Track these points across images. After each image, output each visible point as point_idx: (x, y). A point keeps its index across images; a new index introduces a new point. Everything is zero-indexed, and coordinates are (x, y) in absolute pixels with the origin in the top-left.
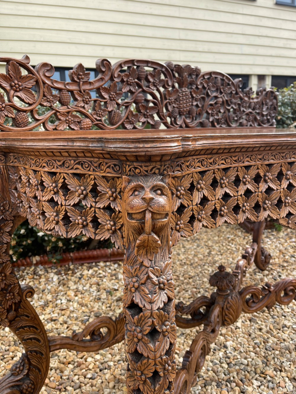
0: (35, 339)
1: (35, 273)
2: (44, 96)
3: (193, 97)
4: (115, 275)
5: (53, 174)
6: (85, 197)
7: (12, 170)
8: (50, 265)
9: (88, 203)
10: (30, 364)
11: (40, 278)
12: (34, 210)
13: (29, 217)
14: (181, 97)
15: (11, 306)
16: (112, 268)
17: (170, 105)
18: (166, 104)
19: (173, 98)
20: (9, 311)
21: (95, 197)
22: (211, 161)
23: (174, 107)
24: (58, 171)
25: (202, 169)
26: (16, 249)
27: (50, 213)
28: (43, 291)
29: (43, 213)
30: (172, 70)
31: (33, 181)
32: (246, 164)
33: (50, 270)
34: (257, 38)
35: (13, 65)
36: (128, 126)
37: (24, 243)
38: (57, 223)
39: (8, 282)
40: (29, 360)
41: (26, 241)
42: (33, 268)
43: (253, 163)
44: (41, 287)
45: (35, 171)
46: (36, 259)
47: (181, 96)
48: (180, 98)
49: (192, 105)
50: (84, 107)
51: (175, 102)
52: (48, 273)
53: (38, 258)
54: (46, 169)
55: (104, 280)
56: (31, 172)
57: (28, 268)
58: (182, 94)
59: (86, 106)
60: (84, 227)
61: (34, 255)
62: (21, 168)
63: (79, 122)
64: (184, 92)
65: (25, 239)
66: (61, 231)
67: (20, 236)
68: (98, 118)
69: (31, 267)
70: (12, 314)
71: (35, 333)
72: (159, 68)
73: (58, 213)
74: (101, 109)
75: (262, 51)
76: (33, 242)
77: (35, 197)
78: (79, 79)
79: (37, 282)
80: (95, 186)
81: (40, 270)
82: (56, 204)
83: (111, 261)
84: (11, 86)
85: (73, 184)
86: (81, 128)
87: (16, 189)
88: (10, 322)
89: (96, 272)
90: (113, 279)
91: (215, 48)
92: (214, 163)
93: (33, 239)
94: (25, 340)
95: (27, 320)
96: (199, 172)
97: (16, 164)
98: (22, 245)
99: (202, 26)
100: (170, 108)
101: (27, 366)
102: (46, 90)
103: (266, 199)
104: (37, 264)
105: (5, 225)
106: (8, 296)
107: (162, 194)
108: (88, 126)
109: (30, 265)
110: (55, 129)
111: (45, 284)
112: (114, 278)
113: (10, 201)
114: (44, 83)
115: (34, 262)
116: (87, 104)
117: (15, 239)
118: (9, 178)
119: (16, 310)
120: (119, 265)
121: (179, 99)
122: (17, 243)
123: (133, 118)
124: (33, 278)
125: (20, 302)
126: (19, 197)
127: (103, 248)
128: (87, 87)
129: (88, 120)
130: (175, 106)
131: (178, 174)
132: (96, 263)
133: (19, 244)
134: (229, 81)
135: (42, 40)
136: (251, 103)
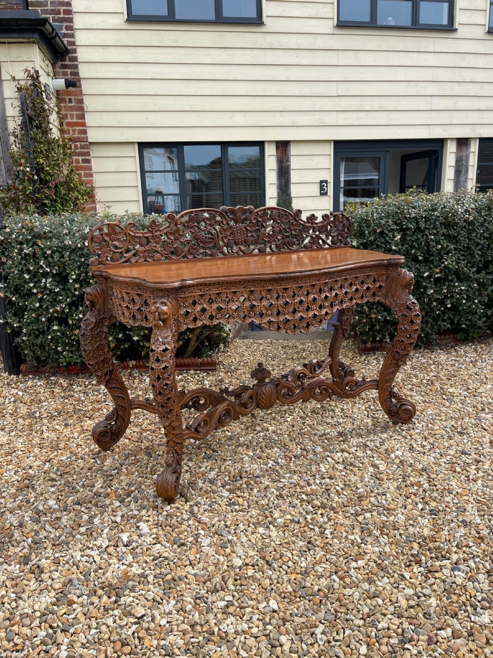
0: (121, 397)
1: (130, 375)
2: (130, 242)
3: (247, 230)
4: (201, 381)
5: (128, 293)
6: (142, 306)
7: (109, 288)
8: (144, 370)
9: (143, 309)
10: (118, 414)
11: (135, 379)
12: (120, 312)
13: (117, 316)
14: (235, 231)
15: (107, 372)
16: (200, 375)
17: (225, 238)
18: (222, 237)
19: (228, 233)
20: (106, 374)
21: (146, 306)
22: (208, 289)
23: (229, 239)
24: (130, 292)
25: (201, 293)
26: (114, 352)
27: (127, 314)
28: (136, 388)
29: (123, 314)
30: (227, 213)
31: (119, 296)
32: (233, 290)
33: (144, 374)
34: (456, 85)
35: (112, 227)
36: (190, 257)
37: (122, 347)
38: (130, 319)
39: (106, 356)
40: (117, 411)
41: (124, 345)
42: (129, 371)
43: (238, 290)
44: (135, 386)
45: (120, 291)
46: (132, 363)
49: (247, 236)
50: (156, 246)
51: (230, 236)
52: (142, 375)
53: (134, 362)
54: (125, 291)
55: (191, 384)
56: (118, 291)
57: (124, 371)
58: (237, 229)
59: (157, 245)
60: (142, 320)
61: (131, 360)
62: (114, 288)
63: (153, 257)
64: (239, 227)
65: (123, 343)
66: (131, 322)
67: (118, 340)
68: (166, 253)
69: (127, 370)
70: (108, 377)
71: (122, 393)
72: (214, 213)
73: (130, 313)
74: (168, 246)
75: (463, 104)
76: (130, 346)
77: (120, 305)
78: (152, 229)
79: (131, 382)
80: (146, 300)
81: (136, 373)
82: (130, 308)
83: (201, 370)
84: (110, 239)
85: (136, 298)
86: (154, 260)
87: (111, 299)
88: (107, 382)
89: (185, 377)
90: (198, 384)
91: (389, 104)
92: (210, 290)
93: (129, 344)
94: (115, 397)
95: (117, 384)
96: (217, 293)
97: (112, 285)
98: (120, 348)
99: (371, 74)
100: (225, 241)
101: (116, 415)
102: (130, 238)
103: (250, 311)
104: (133, 368)
105: (105, 321)
106: (106, 366)
107: (165, 305)
108: (159, 258)
109: (126, 368)
110: (137, 262)
111: (138, 384)
112: (200, 383)
113: (108, 307)
114: (129, 234)
115: (131, 366)
116: (158, 244)
117: (114, 342)
118: (108, 293)
119: (110, 376)
120: (208, 374)
121: (234, 233)
122: (116, 346)
123: (193, 251)
124: (129, 379)
125: (112, 370)
126: (113, 304)
127: (194, 358)
128: (158, 233)
129: (159, 254)
130: (231, 238)
131: (183, 296)
132: (187, 370)
133: (117, 347)
134: (286, 213)
136: (314, 227)
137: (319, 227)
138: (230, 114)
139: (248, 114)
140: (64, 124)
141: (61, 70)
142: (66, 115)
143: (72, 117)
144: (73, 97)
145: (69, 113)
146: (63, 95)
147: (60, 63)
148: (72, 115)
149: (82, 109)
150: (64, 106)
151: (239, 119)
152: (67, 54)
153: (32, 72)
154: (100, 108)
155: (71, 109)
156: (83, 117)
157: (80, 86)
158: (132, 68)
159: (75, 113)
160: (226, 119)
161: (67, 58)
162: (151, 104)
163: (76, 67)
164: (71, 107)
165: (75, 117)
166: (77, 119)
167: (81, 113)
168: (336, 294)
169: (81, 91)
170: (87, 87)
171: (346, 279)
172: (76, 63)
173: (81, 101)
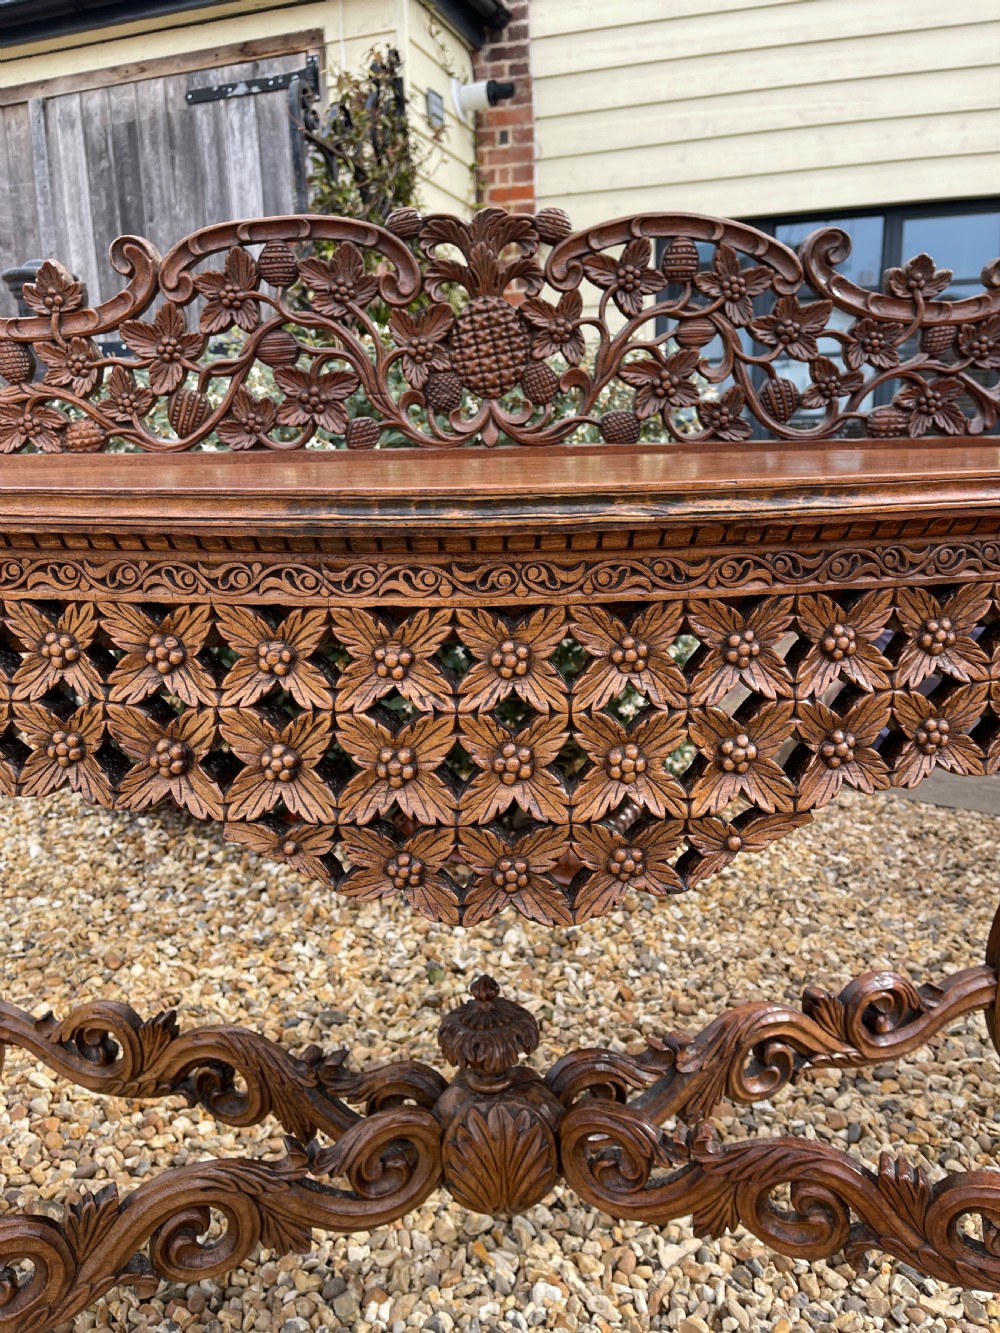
14: (466, 331)
17: (416, 362)
23: (433, 371)
36: (237, 440)
47: (468, 327)
48: (464, 337)
49: (531, 358)
50: (69, 387)
51: (437, 352)
58: (472, 322)
59: (78, 383)
63: (58, 431)
64: (479, 312)
68: (120, 417)
78: (48, 305)
86: (66, 448)
100: (413, 374)
108: (87, 441)
116: (82, 376)
121: (460, 340)
123: (252, 415)
128: (76, 327)
129: (88, 423)
130: (440, 365)
134: (756, 247)
135: (709, 133)
136: (925, 328)
137: (958, 325)
138: (916, 124)
139: (974, 121)
140: (486, 195)
141: (489, 65)
142: (492, 173)
143: (504, 179)
144: (509, 128)
145: (498, 167)
146: (490, 124)
147: (488, 48)
148: (504, 172)
149: (528, 154)
150: (490, 152)
151: (945, 136)
152: (504, 24)
153: (385, 54)
154: (571, 146)
155: (506, 156)
156: (528, 173)
157: (529, 99)
158: (657, 34)
159: (512, 166)
160: (904, 140)
161: (505, 32)
162: (696, 120)
163: (523, 51)
164: (505, 152)
165: (510, 176)
166: (516, 179)
167: (526, 164)
168: (851, 691)
169: (530, 111)
170: (544, 100)
171: (942, 591)
172: (522, 42)
173: (528, 136)
